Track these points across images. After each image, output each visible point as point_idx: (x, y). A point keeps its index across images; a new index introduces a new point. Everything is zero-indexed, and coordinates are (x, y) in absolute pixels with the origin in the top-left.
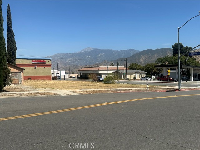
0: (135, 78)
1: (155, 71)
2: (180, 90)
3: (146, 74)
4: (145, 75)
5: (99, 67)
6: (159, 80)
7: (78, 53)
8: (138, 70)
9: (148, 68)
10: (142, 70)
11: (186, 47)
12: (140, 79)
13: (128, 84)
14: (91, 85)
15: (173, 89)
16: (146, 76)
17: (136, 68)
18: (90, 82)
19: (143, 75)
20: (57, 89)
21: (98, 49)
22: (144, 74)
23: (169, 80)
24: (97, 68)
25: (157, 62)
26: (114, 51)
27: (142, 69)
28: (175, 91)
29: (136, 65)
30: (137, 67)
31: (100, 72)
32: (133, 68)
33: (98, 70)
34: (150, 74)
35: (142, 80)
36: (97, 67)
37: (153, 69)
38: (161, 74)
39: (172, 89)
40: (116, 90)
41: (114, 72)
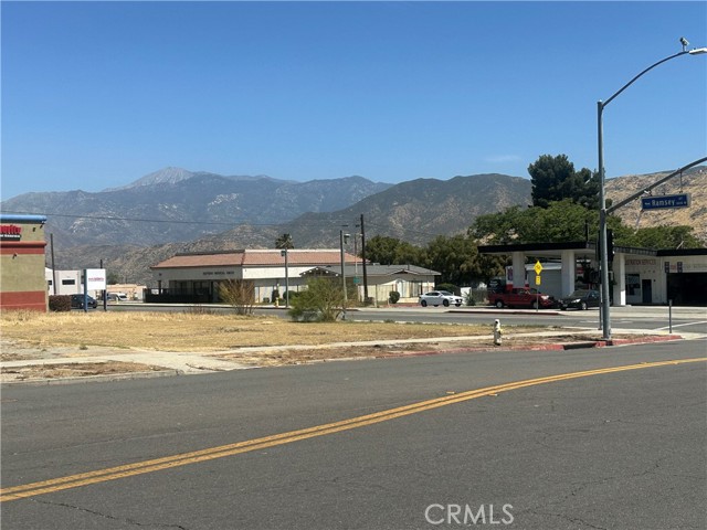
0: (394, 297)
1: (468, 268)
2: (610, 343)
3: (437, 280)
4: (433, 284)
5: (243, 251)
6: (499, 304)
7: (125, 191)
8: (402, 263)
9: (443, 254)
10: (418, 265)
11: (584, 170)
12: (416, 300)
13: (388, 322)
14: (243, 327)
15: (583, 338)
16: (435, 289)
17: (394, 256)
18: (231, 316)
19: (424, 284)
20: (138, 349)
21: (210, 176)
22: (427, 278)
23: (536, 305)
24: (235, 259)
25: (475, 231)
26: (281, 184)
27: (416, 260)
28: (594, 345)
29: (393, 244)
30: (398, 250)
31: (248, 274)
32: (380, 255)
33: (241, 266)
34: (451, 282)
35: (424, 303)
36: (234, 252)
37: (462, 261)
38: (499, 281)
39: (576, 338)
40: (377, 346)
41: (308, 273)
